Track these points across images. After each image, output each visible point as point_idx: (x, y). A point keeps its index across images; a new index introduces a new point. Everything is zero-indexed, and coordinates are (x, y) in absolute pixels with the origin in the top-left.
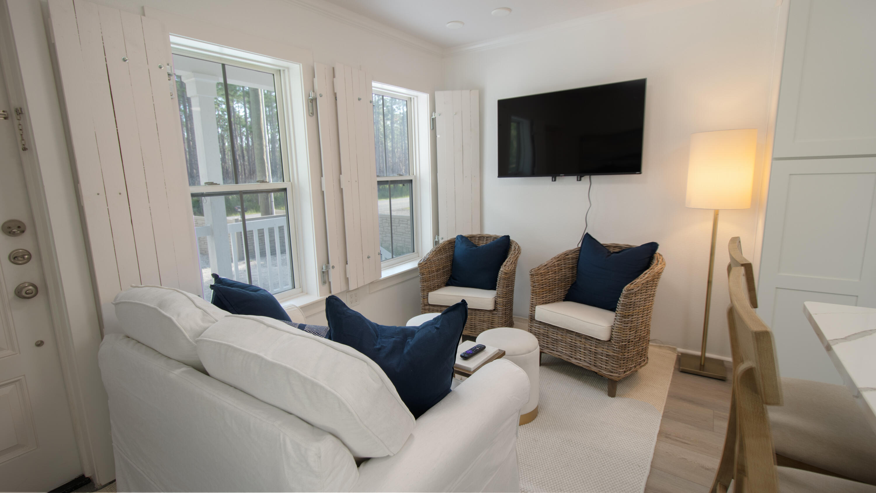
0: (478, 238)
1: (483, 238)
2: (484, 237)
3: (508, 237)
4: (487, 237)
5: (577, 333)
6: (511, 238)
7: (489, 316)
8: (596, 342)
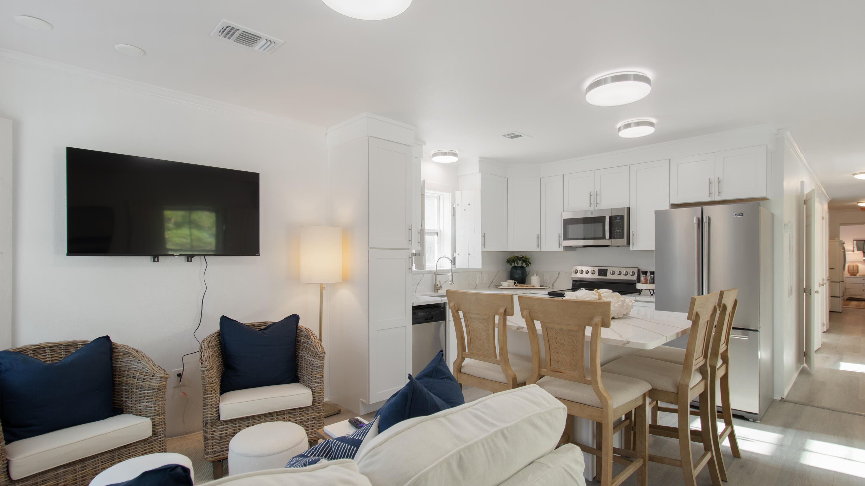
0: (31, 352)
1: (42, 349)
2: (44, 348)
3: (107, 338)
4: (50, 347)
5: (277, 412)
6: (113, 340)
7: (144, 447)
8: (300, 412)
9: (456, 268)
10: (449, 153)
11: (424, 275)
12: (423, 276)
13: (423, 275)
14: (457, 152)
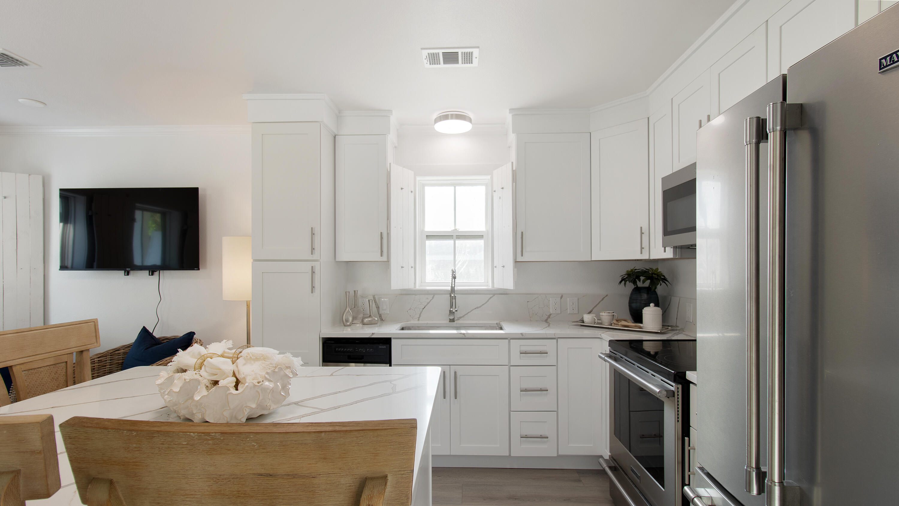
9: (495, 287)
10: (452, 115)
11: (435, 296)
12: (433, 298)
13: (433, 296)
14: (471, 116)
